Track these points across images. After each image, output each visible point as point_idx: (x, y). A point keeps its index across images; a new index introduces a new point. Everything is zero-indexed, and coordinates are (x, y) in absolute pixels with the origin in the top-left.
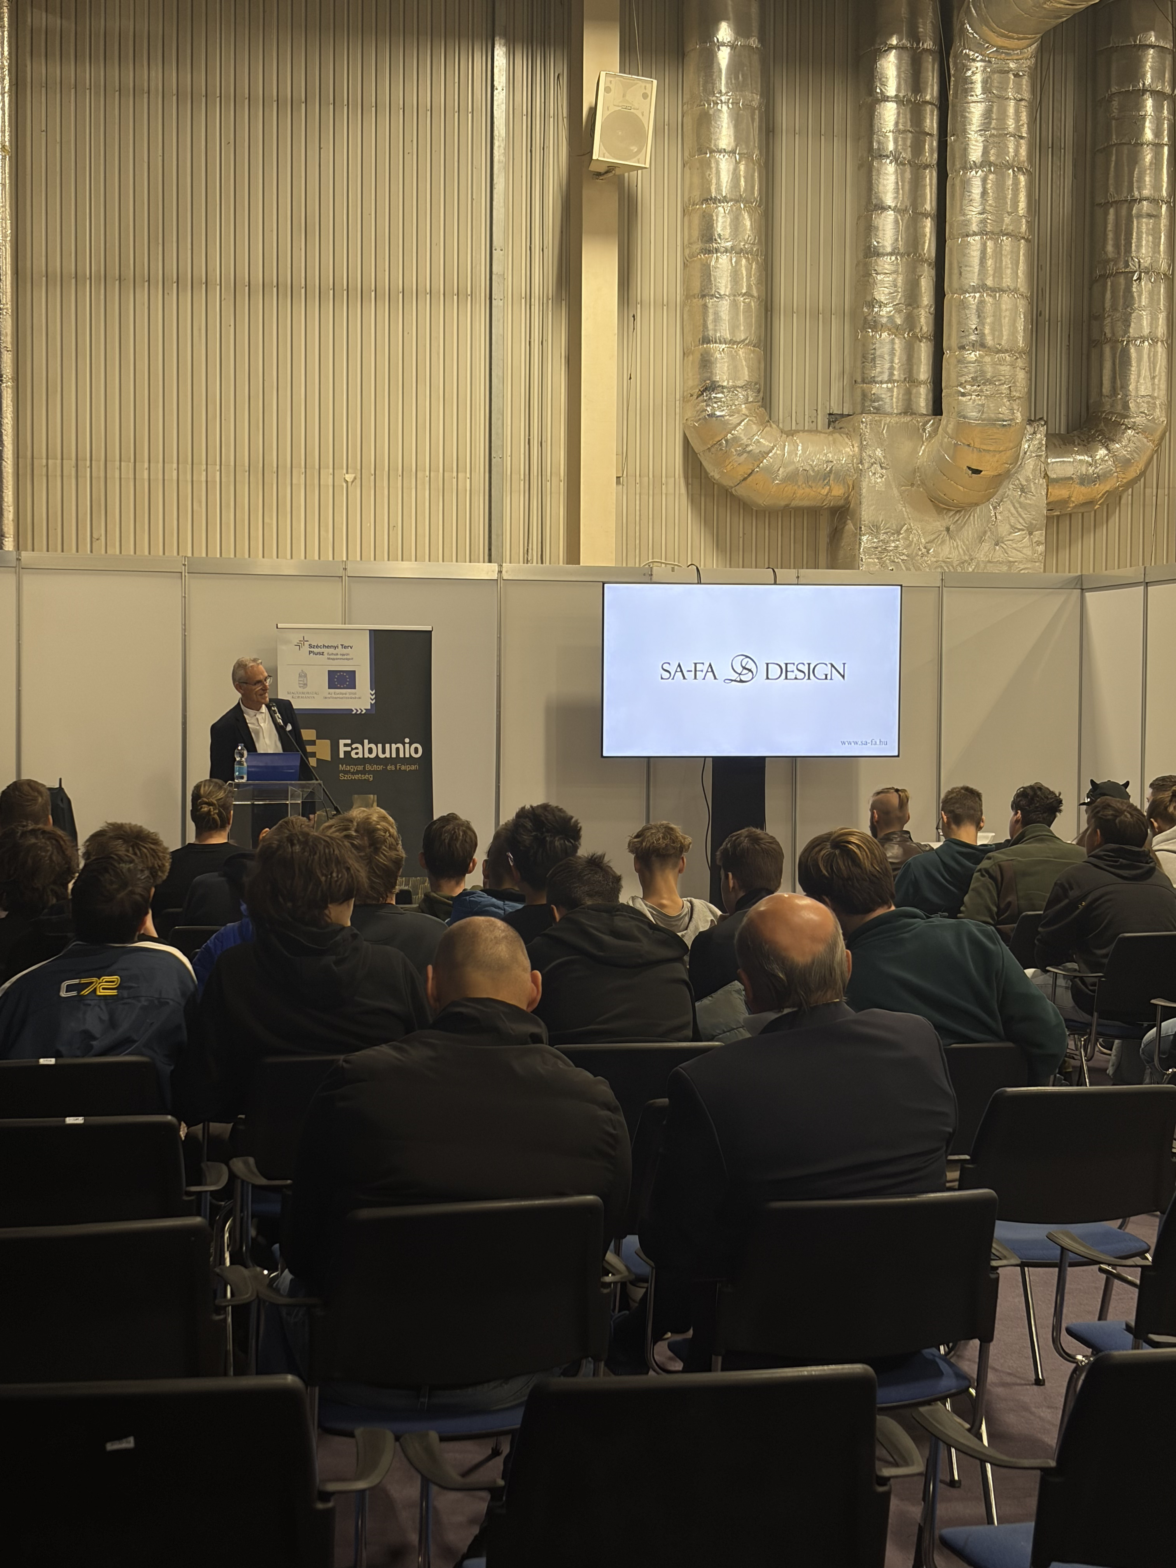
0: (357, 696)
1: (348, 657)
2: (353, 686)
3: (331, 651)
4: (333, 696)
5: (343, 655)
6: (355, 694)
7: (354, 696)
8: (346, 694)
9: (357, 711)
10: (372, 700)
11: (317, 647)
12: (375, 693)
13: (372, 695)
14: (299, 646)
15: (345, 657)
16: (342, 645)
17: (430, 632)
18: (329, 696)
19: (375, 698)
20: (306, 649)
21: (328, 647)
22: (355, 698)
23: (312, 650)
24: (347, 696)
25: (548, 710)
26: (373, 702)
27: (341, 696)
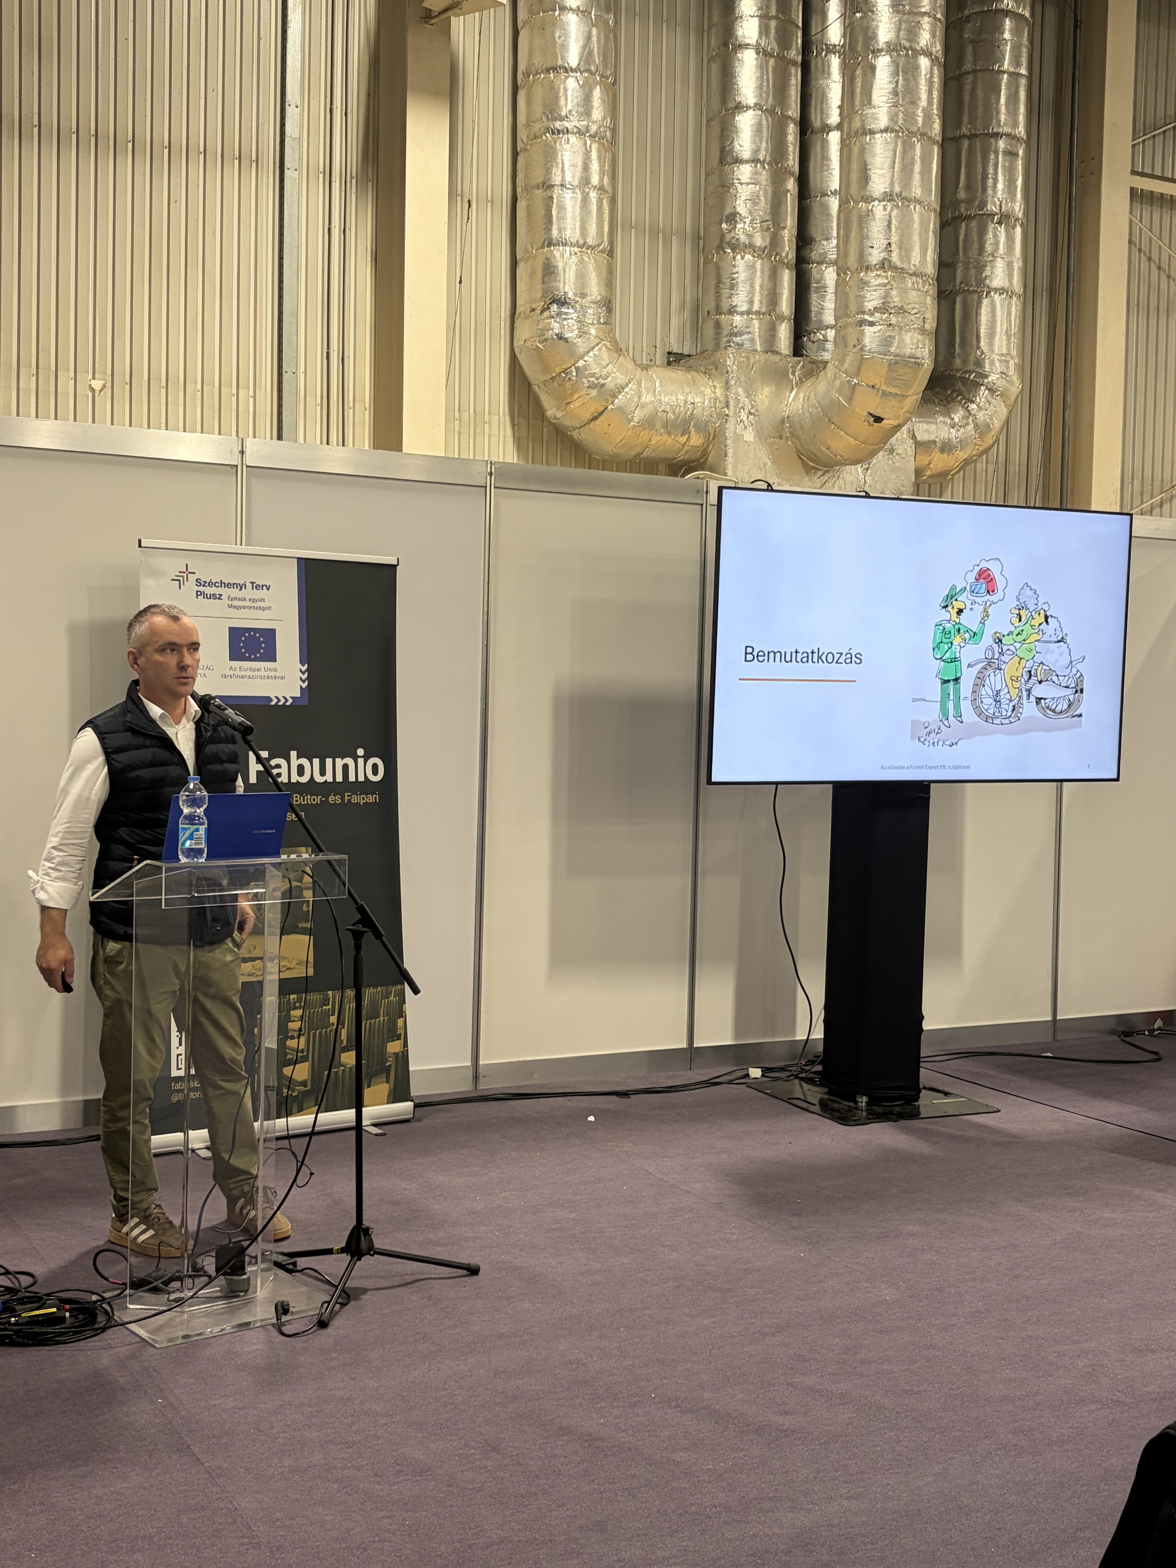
0: (278, 674)
1: (262, 604)
2: (270, 656)
3: (234, 592)
4: (238, 673)
5: (254, 601)
6: (275, 670)
7: (272, 674)
8: (259, 670)
9: (279, 700)
10: (303, 681)
11: (211, 584)
12: (307, 670)
13: (303, 673)
14: (179, 581)
15: (258, 604)
16: (253, 583)
17: (393, 568)
18: (232, 673)
19: (308, 678)
20: (191, 586)
21: (228, 585)
22: (275, 678)
23: (201, 589)
24: (262, 673)
25: (558, 701)
26: (305, 685)
27: (251, 674)
